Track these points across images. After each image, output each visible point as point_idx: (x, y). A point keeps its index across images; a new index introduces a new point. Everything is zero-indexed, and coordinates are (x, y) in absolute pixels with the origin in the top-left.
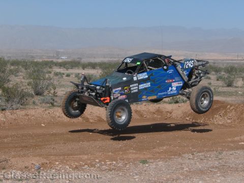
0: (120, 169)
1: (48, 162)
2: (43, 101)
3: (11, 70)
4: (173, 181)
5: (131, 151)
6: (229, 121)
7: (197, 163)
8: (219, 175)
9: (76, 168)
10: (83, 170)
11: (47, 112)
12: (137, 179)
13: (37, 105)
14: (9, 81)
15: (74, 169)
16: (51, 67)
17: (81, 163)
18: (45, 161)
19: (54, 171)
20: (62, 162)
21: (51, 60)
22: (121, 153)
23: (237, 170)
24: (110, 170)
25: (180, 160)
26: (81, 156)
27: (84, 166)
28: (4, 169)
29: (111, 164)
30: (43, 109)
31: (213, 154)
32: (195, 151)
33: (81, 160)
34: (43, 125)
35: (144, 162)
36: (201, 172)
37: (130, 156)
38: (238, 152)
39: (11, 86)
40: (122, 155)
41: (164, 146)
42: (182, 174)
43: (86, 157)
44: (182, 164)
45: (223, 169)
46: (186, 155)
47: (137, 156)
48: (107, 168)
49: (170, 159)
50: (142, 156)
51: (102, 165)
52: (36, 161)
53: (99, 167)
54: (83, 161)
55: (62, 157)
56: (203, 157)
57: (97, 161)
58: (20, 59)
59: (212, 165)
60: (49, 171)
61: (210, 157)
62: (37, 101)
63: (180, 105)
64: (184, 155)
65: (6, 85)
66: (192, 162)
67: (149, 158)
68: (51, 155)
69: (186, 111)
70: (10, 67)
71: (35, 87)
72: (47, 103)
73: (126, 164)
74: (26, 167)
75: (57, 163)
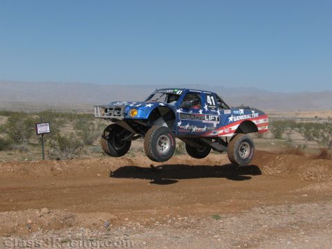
0: (194, 226)
1: (116, 217)
2: (94, 151)
4: (259, 241)
5: (198, 204)
6: (279, 172)
7: (273, 219)
8: (302, 233)
9: (148, 225)
11: (102, 162)
12: (219, 240)
13: (88, 154)
17: (152, 218)
18: (113, 217)
19: (124, 228)
23: (318, 228)
24: (185, 227)
25: (252, 215)
27: (155, 222)
28: (70, 226)
29: (183, 220)
31: (283, 208)
32: (263, 205)
33: (150, 215)
34: (99, 175)
35: (217, 217)
36: (283, 230)
37: (200, 210)
40: (190, 208)
44: (257, 220)
46: (257, 209)
47: (207, 210)
48: (180, 224)
49: (241, 214)
50: (212, 211)
51: (174, 221)
52: (103, 217)
53: (171, 224)
56: (274, 212)
57: (168, 216)
58: (64, 112)
59: (289, 221)
61: (281, 211)
62: (88, 151)
64: (253, 209)
66: (266, 217)
67: (220, 213)
71: (85, 137)
72: (98, 152)
73: (199, 219)
74: (94, 224)
75: (127, 219)
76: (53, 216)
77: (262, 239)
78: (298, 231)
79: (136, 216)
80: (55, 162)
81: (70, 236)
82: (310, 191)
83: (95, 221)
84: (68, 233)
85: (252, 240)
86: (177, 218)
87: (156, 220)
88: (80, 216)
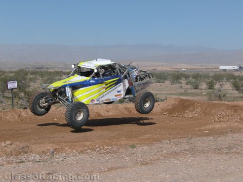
0: (114, 152)
1: (60, 147)
3: (30, 78)
4: (155, 160)
5: (123, 139)
6: (196, 115)
7: (173, 147)
8: (189, 156)
9: (82, 152)
10: (87, 153)
11: (58, 110)
12: (128, 160)
14: (29, 86)
15: (79, 153)
16: (61, 76)
17: (85, 148)
18: (57, 147)
19: (64, 154)
20: (70, 148)
21: (61, 70)
22: (115, 140)
23: (203, 152)
24: (107, 153)
25: (160, 145)
26: (85, 143)
28: (26, 153)
29: (107, 148)
30: (55, 108)
31: (185, 140)
32: (171, 138)
34: (56, 119)
35: (133, 147)
36: (176, 154)
37: (122, 142)
38: (204, 138)
39: (31, 90)
41: (147, 134)
42: (161, 156)
43: (88, 143)
44: (161, 148)
45: (193, 151)
46: (165, 141)
47: (128, 142)
48: (104, 151)
49: (152, 144)
50: (131, 143)
51: (101, 149)
52: (50, 147)
53: (98, 151)
54: (86, 146)
55: (70, 144)
56: (177, 143)
57: (97, 146)
59: (184, 148)
60: (60, 154)
61: (182, 142)
63: (159, 103)
64: (163, 141)
65: (27, 90)
66: (169, 146)
67: (137, 144)
68: (62, 142)
69: (164, 107)
70: (29, 76)
73: (119, 148)
74: (43, 152)
75: (67, 148)
76: (14, 146)
77: (158, 159)
78: (187, 154)
79: (74, 146)
80: (22, 110)
81: (25, 159)
82: (211, 128)
83: (44, 150)
84: (23, 157)
85: (151, 160)
86: (103, 147)
87: (88, 149)
88: (33, 147)
